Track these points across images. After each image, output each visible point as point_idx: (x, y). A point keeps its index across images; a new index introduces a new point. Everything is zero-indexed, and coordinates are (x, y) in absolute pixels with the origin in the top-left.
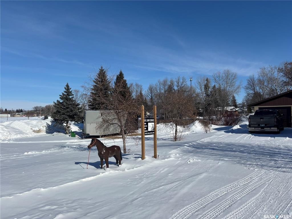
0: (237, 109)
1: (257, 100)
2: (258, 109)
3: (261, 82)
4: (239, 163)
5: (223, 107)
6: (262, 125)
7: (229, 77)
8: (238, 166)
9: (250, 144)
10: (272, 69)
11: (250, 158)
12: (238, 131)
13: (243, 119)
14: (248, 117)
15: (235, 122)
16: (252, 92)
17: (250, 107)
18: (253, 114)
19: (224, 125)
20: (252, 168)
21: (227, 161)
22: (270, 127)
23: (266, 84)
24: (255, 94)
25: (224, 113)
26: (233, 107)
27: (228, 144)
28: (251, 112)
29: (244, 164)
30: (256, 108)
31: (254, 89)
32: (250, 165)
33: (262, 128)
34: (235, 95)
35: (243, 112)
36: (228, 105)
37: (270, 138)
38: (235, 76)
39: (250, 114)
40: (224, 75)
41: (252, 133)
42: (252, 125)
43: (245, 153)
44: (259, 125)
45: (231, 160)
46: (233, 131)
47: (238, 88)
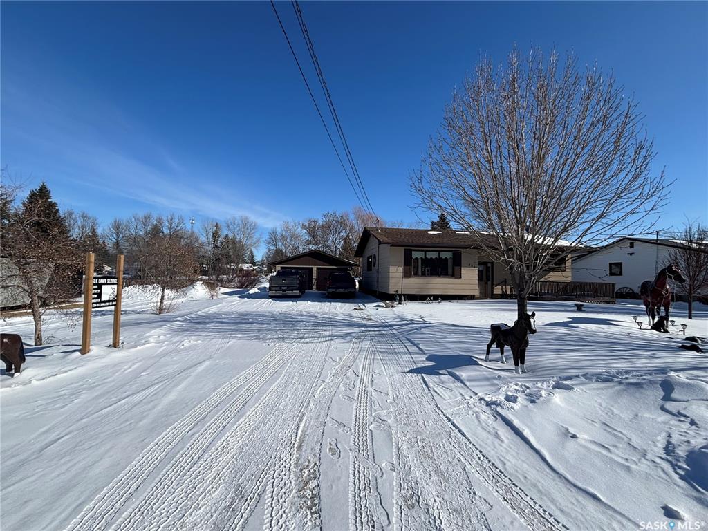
0: (255, 268)
1: (279, 258)
2: (280, 269)
3: (284, 238)
4: (257, 338)
5: (238, 264)
6: (284, 288)
7: (247, 226)
8: (256, 343)
9: (269, 312)
10: (295, 224)
11: (270, 330)
12: (255, 296)
13: (262, 280)
14: (268, 277)
15: (252, 283)
16: (274, 248)
17: (271, 266)
18: (275, 274)
19: (238, 288)
20: (272, 344)
21: (240, 337)
22: (292, 290)
23: (288, 240)
24: (276, 250)
25: (238, 272)
26: (250, 265)
27: (242, 314)
28: (271, 273)
29: (263, 339)
30: (278, 267)
31: (276, 245)
32: (270, 339)
33: (284, 291)
34: (253, 249)
35: (261, 272)
36: (244, 262)
37: (291, 303)
38: (255, 226)
39: (270, 275)
40: (240, 223)
41: (272, 297)
42: (273, 289)
43: (264, 324)
44: (281, 287)
45: (246, 335)
46: (249, 296)
47: (258, 241)
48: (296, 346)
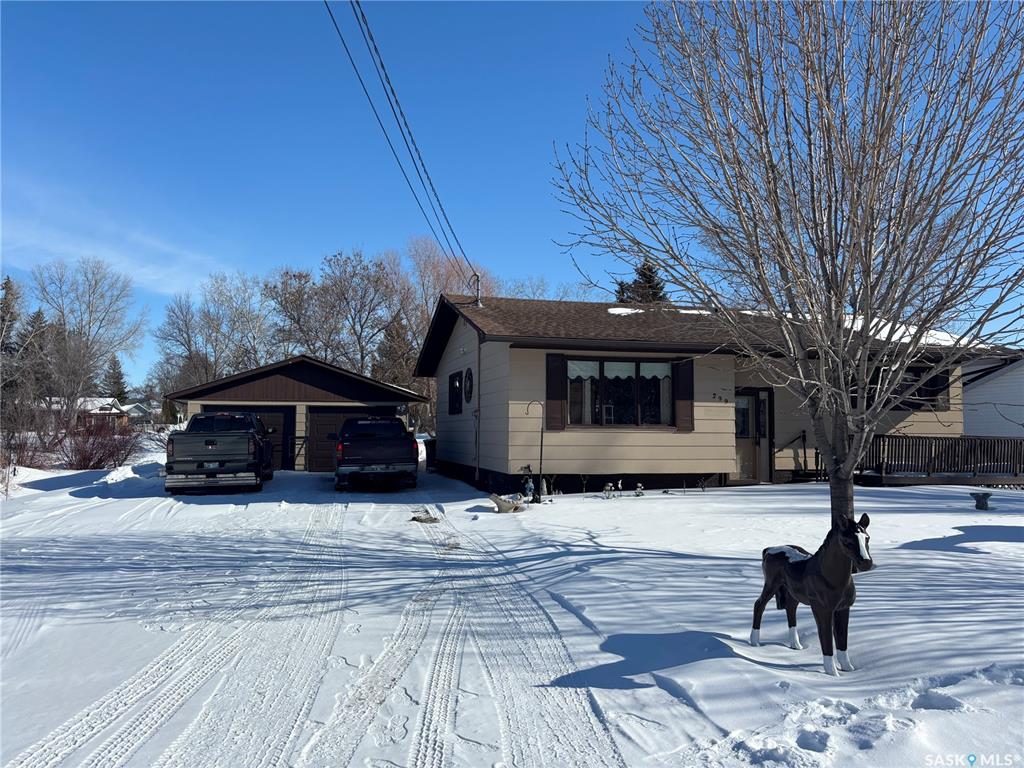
0: (125, 408)
1: (197, 381)
2: (198, 410)
3: (210, 321)
4: (126, 612)
5: (72, 397)
6: (212, 466)
7: (98, 287)
8: (125, 626)
9: (167, 536)
10: (244, 282)
11: (168, 586)
12: (125, 490)
13: (147, 444)
14: (165, 435)
15: (116, 454)
16: (181, 350)
17: (173, 401)
18: (183, 426)
19: (70, 466)
20: (173, 626)
21: (76, 612)
22: (235, 471)
23: (225, 329)
24: (189, 358)
25: (74, 422)
26: (110, 400)
27: (86, 544)
28: (175, 422)
29: (145, 613)
30: (195, 407)
31: (188, 343)
32: (166, 612)
33: (211, 474)
34: (121, 356)
35: (145, 419)
36: (91, 391)
37: (232, 507)
38: (123, 289)
39: (172, 428)
40: (80, 278)
41: (175, 492)
42: (176, 467)
43: (150, 569)
44: (201, 465)
45: (92, 605)
46: (107, 491)
47: (134, 331)
48: (241, 630)
